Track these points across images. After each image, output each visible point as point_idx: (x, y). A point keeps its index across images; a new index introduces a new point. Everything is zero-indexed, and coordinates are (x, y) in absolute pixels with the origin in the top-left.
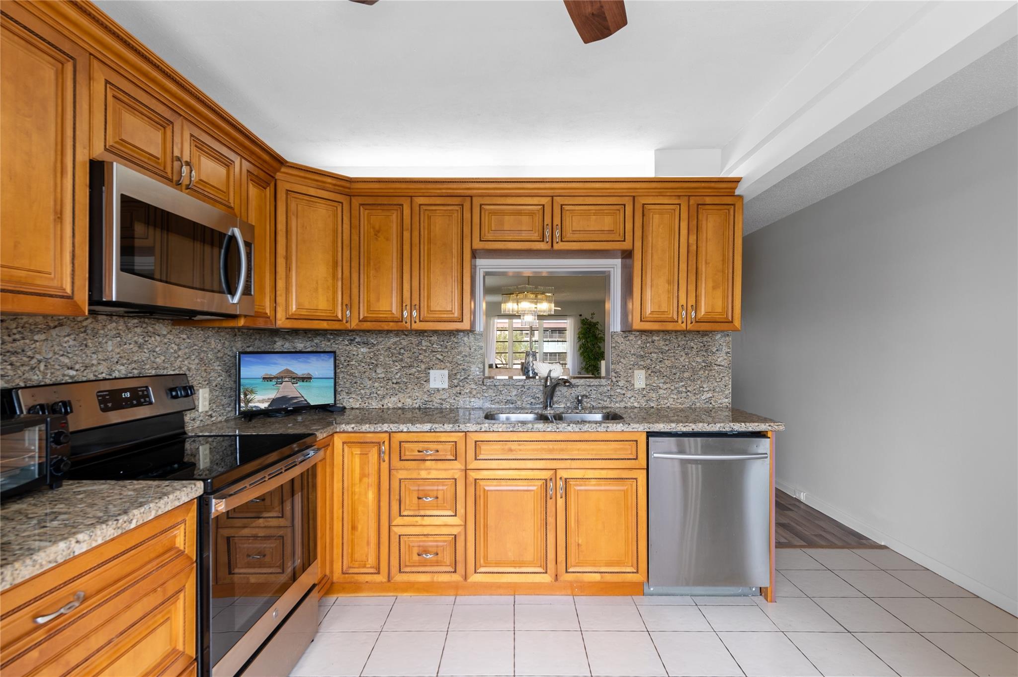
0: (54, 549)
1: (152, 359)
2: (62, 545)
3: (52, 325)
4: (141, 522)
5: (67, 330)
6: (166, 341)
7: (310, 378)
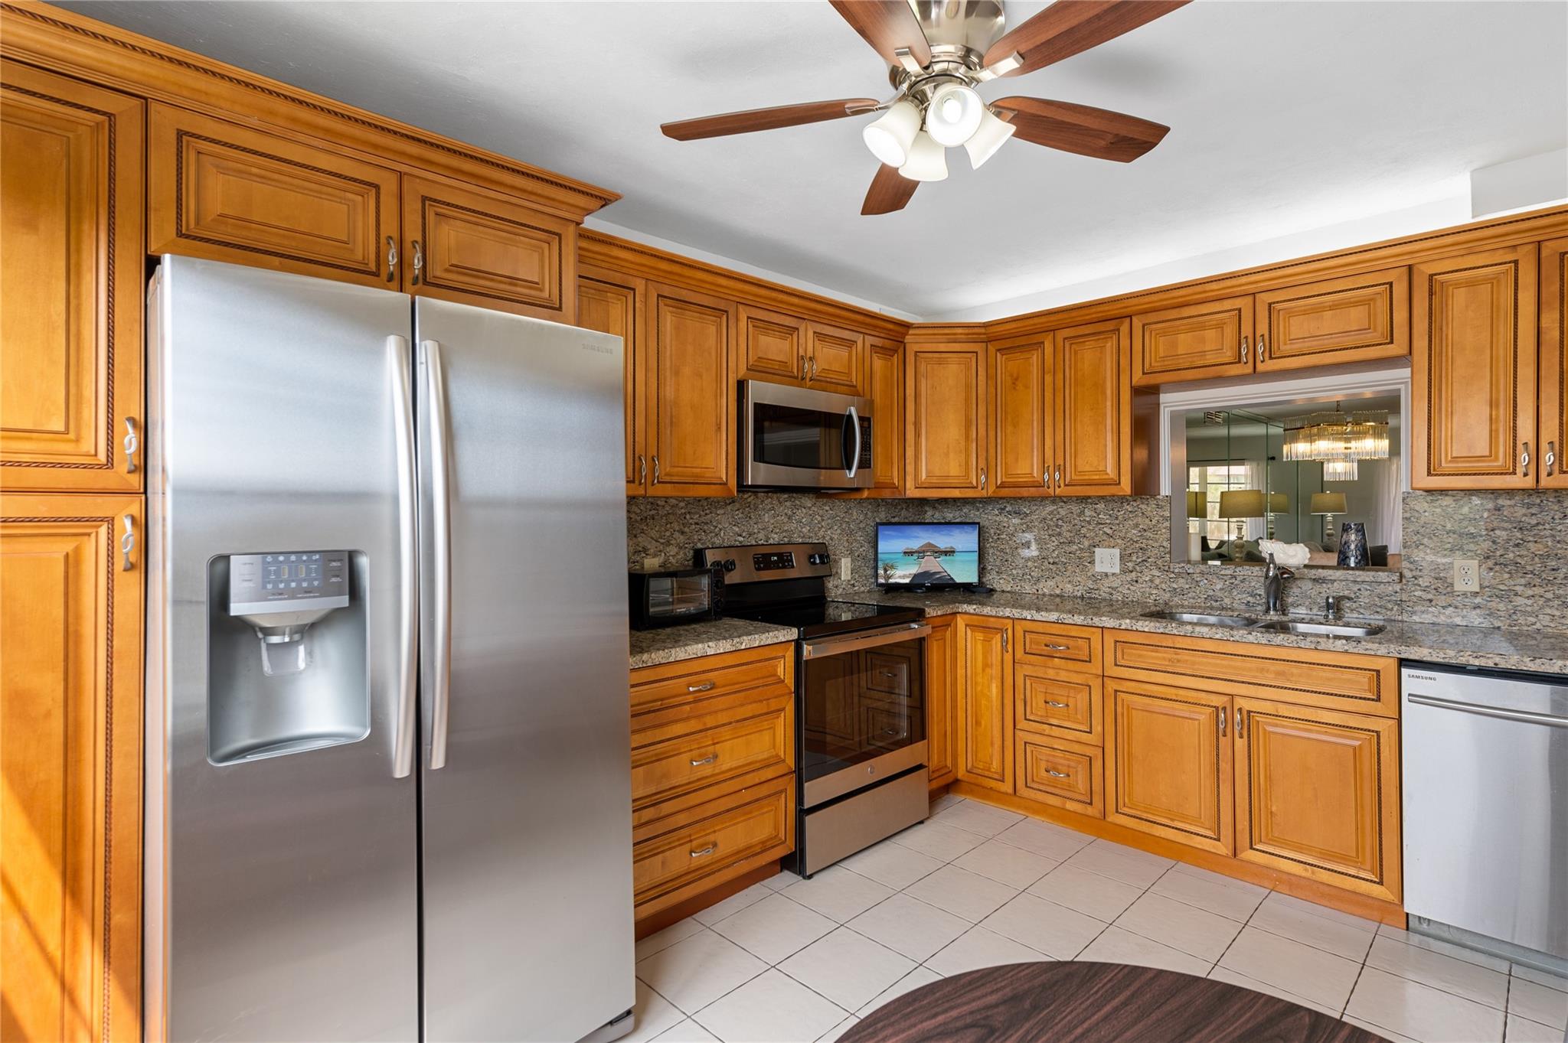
0: (696, 646)
1: (799, 529)
2: (700, 646)
3: (728, 502)
4: (748, 646)
5: (737, 505)
6: (811, 512)
7: (954, 552)
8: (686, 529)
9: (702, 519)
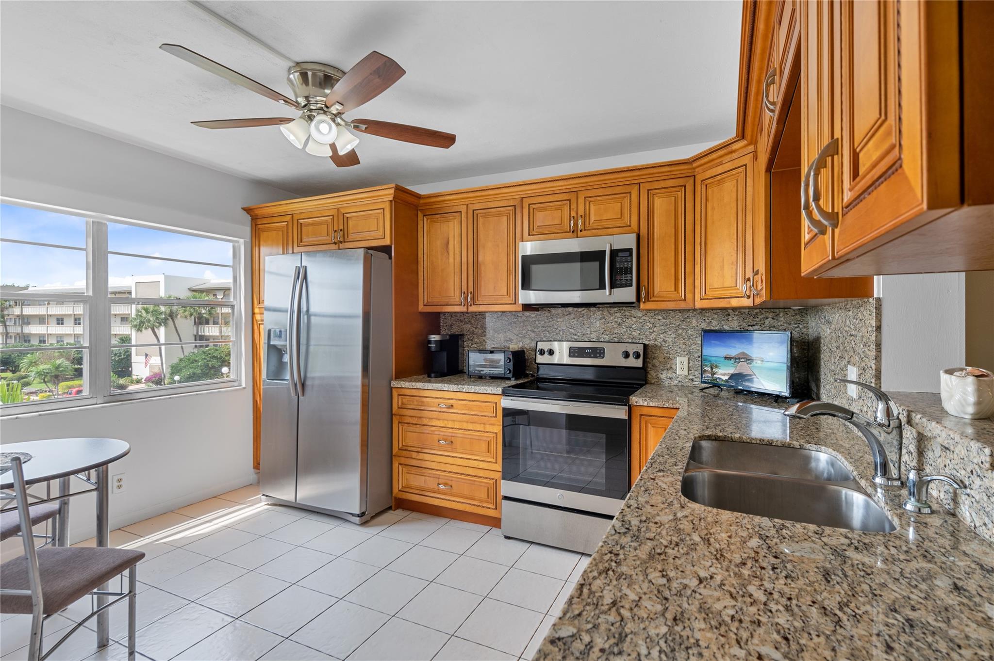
8: (536, 330)
9: (547, 324)
